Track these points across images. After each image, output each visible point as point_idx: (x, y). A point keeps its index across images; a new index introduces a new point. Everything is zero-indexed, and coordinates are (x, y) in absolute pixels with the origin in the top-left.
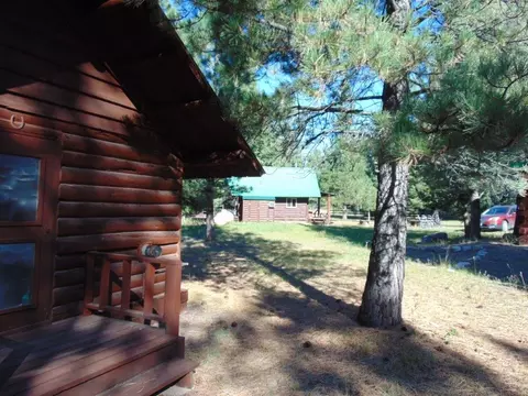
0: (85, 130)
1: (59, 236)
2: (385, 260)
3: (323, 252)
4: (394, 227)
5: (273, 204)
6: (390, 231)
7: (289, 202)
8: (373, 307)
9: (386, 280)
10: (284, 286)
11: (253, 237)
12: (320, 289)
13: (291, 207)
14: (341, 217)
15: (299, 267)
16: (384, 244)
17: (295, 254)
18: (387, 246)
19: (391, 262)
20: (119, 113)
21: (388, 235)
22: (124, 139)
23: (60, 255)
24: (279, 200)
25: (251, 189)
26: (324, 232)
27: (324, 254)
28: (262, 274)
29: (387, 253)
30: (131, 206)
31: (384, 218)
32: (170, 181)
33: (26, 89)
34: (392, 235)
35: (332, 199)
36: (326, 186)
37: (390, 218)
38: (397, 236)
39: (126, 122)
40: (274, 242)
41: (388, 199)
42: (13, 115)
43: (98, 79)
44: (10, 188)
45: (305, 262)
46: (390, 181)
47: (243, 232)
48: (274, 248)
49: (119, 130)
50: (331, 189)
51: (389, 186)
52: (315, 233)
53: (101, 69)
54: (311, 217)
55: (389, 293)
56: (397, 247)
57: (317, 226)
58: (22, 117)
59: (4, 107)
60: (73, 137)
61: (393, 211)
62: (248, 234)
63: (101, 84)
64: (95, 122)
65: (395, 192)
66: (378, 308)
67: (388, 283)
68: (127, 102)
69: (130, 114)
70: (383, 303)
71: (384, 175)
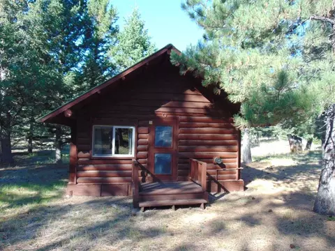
1: (179, 152)
2: (326, 174)
4: (331, 155)
9: (325, 186)
16: (325, 166)
18: (327, 167)
19: (329, 176)
20: (202, 105)
21: (327, 160)
22: (205, 115)
23: (180, 159)
29: (327, 171)
30: (210, 141)
31: (326, 150)
33: (167, 104)
34: (329, 159)
37: (329, 150)
38: (333, 162)
39: (206, 108)
41: (328, 139)
42: (163, 113)
44: (162, 136)
46: (330, 128)
49: (202, 111)
51: (329, 131)
53: (193, 90)
58: (166, 114)
59: (161, 111)
61: (331, 146)
63: (193, 96)
64: (191, 111)
65: (333, 135)
67: (326, 189)
68: (206, 100)
69: (207, 104)
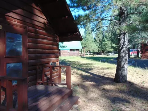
0: (34, 26)
1: (29, 60)
2: (123, 63)
3: (88, 63)
4: (125, 54)
5: (69, 51)
6: (124, 55)
7: (74, 50)
8: (120, 77)
9: (123, 69)
10: (84, 73)
11: (66, 61)
12: (95, 73)
13: (74, 52)
14: (88, 54)
15: (85, 68)
16: (122, 59)
17: (81, 64)
18: (123, 59)
19: (124, 64)
21: (123, 56)
23: (29, 66)
24: (71, 50)
25: (66, 46)
26: (86, 58)
27: (89, 64)
28: (76, 70)
29: (123, 61)
31: (122, 51)
32: (56, 43)
34: (124, 56)
35: (85, 49)
36: (83, 46)
37: (124, 51)
38: (126, 56)
40: (73, 62)
41: (123, 46)
42: (14, 20)
43: (36, 9)
44: (14, 44)
45: (85, 66)
46: (123, 40)
47: (63, 59)
48: (74, 63)
50: (85, 46)
51: (123, 42)
52: (83, 59)
54: (80, 54)
55: (124, 73)
56: (126, 59)
57: (82, 57)
58: (16, 20)
59: (11, 17)
60: (30, 28)
61: (124, 49)
62: (64, 60)
65: (125, 44)
66: (121, 77)
67: (124, 70)
68: (44, 17)
69: (45, 21)
70: (123, 76)
71: (121, 39)
